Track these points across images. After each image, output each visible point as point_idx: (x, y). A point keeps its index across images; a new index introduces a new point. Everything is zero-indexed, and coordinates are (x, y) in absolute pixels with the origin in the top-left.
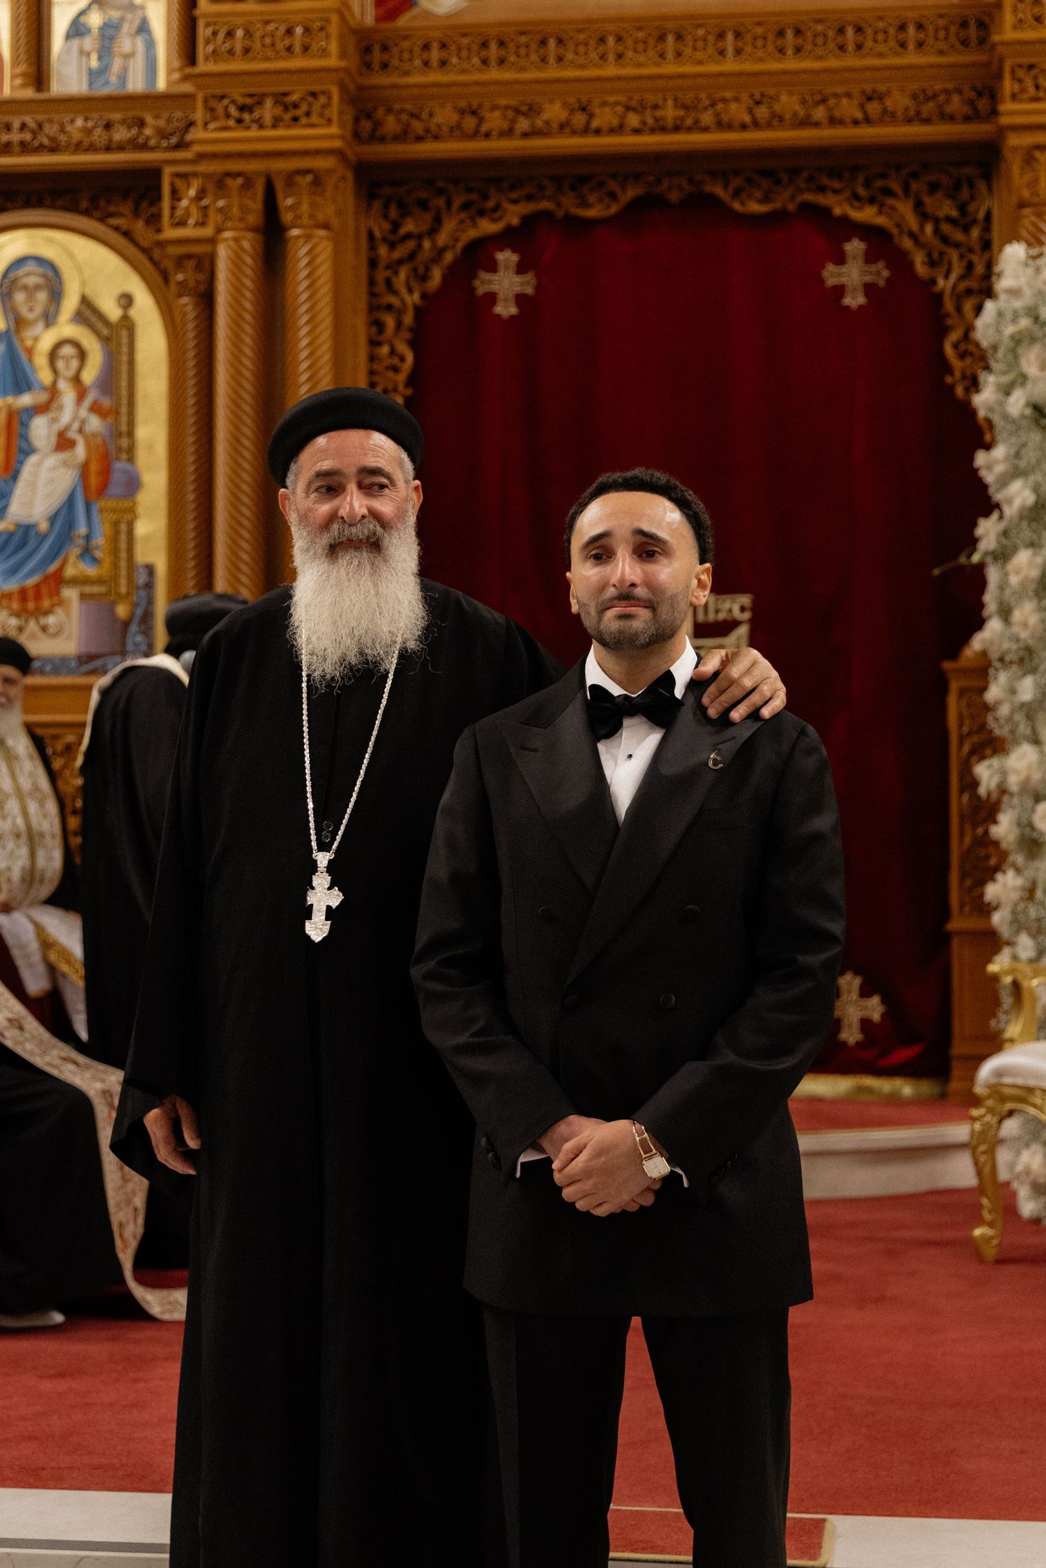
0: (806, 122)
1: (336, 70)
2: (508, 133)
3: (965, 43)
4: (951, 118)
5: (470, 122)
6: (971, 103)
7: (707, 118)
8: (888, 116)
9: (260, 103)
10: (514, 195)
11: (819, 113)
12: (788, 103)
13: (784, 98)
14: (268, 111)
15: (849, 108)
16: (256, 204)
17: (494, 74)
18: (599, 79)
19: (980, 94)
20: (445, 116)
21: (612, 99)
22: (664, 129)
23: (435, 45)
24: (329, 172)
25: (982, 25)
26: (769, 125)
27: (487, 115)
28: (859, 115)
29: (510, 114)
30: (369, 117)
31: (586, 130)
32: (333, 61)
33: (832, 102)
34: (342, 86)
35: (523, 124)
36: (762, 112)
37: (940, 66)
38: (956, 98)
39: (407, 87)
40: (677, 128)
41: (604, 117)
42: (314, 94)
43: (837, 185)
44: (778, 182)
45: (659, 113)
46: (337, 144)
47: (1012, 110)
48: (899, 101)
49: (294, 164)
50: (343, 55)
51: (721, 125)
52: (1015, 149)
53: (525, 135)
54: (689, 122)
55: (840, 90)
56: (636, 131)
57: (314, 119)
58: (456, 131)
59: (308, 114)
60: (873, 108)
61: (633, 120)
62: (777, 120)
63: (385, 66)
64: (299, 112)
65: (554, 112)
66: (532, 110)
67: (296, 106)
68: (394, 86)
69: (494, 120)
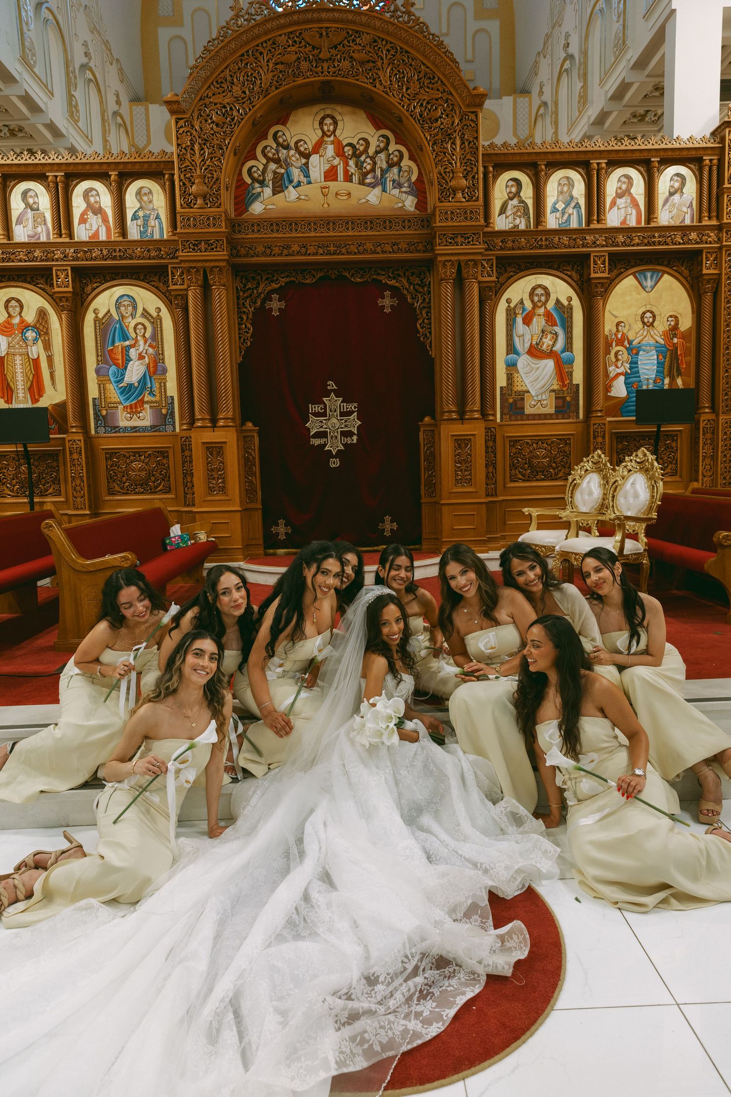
0: (375, 252)
1: (225, 232)
2: (281, 255)
3: (423, 227)
4: (419, 251)
5: (268, 251)
6: (425, 246)
7: (344, 250)
8: (400, 250)
9: (200, 243)
10: (282, 276)
11: (379, 249)
12: (369, 246)
13: (368, 244)
14: (203, 246)
15: (388, 248)
16: (201, 278)
17: (275, 235)
18: (309, 237)
19: (428, 244)
20: (260, 249)
21: (313, 244)
22: (330, 254)
23: (256, 225)
24: (224, 267)
25: (428, 221)
26: (363, 253)
27: (274, 248)
28: (391, 250)
29: (281, 248)
30: (235, 249)
31: (306, 254)
32: (223, 230)
33: (383, 245)
34: (227, 238)
35: (285, 252)
36: (361, 248)
37: (415, 234)
38: (421, 244)
39: (247, 239)
40: (334, 254)
41: (312, 250)
42: (217, 240)
43: (384, 273)
44: (365, 272)
45: (329, 249)
46: (227, 257)
47: (439, 249)
48: (403, 246)
49: (213, 264)
50: (226, 228)
51: (348, 253)
52: (440, 261)
53: (286, 255)
54: (338, 252)
55: (385, 242)
56: (321, 254)
57: (218, 249)
58: (264, 254)
59: (216, 248)
60: (395, 247)
61: (321, 251)
62: (365, 251)
63: (240, 232)
64: (213, 247)
65: (295, 248)
66: (288, 247)
67: (212, 245)
68: (243, 238)
69: (276, 250)
